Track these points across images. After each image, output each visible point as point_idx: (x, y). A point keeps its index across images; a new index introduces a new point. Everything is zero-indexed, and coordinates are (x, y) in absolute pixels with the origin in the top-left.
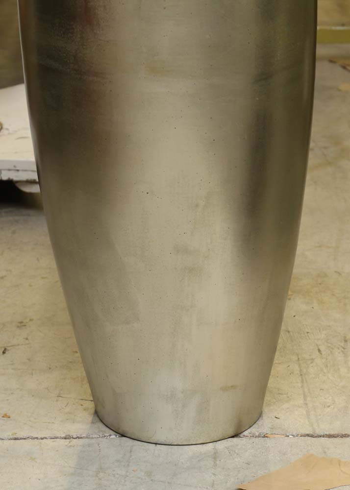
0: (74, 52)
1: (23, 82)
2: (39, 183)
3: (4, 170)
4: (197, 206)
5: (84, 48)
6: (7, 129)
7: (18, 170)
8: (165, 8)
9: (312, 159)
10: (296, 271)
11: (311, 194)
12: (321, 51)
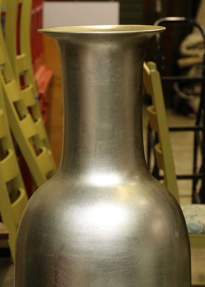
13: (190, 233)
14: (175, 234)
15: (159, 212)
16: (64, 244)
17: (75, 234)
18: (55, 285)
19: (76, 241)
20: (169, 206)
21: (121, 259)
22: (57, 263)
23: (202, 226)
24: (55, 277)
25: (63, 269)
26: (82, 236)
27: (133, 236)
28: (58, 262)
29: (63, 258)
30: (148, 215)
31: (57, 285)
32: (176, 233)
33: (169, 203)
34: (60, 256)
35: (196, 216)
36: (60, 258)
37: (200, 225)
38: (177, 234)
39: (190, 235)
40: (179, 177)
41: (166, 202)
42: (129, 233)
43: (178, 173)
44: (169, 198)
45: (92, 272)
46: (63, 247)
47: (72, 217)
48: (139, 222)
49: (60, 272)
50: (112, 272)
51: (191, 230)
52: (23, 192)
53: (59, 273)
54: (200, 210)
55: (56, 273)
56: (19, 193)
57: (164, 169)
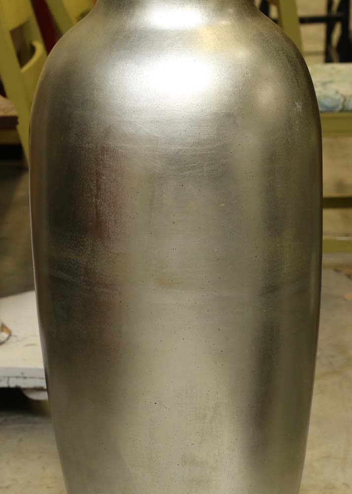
0: (85, 264)
1: (34, 289)
2: (47, 390)
3: (12, 377)
4: (205, 416)
5: (94, 261)
6: (16, 336)
7: (25, 378)
8: (174, 223)
9: (320, 368)
10: (304, 482)
11: (318, 404)
12: (326, 259)
13: (322, 112)
14: (296, 106)
15: (270, 70)
16: (110, 126)
17: (129, 110)
18: (97, 194)
19: (130, 121)
20: (285, 59)
21: (205, 149)
22: (99, 158)
23: (342, 100)
24: (97, 182)
25: (110, 169)
26: (140, 112)
27: (224, 111)
28: (101, 157)
29: (109, 151)
30: (249, 75)
31: (100, 194)
32: (297, 104)
33: (286, 54)
34: (103, 147)
35: (331, 82)
36: (105, 150)
37: (338, 97)
38: (299, 106)
39: (321, 115)
40: (304, 21)
41: (280, 52)
42: (219, 106)
43: (301, 13)
44: (285, 46)
45: (158, 172)
46: (108, 132)
47: (123, 82)
48: (236, 87)
49: (104, 173)
50: (191, 172)
51: (323, 106)
52: (39, 47)
53: (103, 175)
54: (338, 72)
55: (98, 174)
56: (33, 50)
57: (277, 5)
